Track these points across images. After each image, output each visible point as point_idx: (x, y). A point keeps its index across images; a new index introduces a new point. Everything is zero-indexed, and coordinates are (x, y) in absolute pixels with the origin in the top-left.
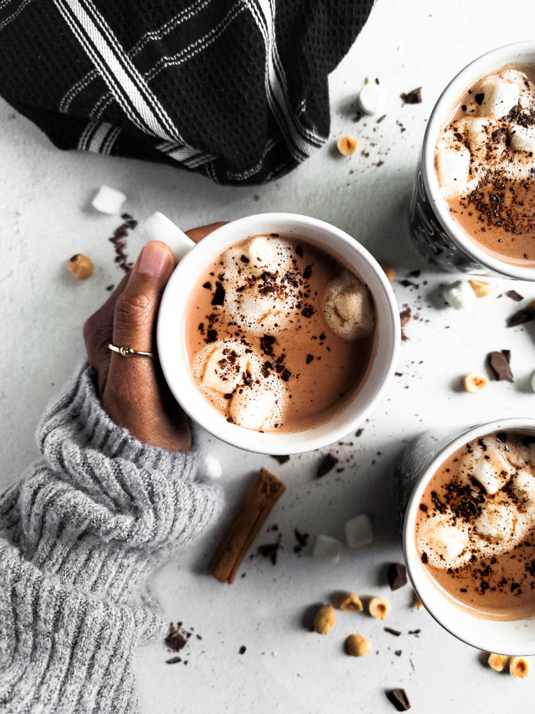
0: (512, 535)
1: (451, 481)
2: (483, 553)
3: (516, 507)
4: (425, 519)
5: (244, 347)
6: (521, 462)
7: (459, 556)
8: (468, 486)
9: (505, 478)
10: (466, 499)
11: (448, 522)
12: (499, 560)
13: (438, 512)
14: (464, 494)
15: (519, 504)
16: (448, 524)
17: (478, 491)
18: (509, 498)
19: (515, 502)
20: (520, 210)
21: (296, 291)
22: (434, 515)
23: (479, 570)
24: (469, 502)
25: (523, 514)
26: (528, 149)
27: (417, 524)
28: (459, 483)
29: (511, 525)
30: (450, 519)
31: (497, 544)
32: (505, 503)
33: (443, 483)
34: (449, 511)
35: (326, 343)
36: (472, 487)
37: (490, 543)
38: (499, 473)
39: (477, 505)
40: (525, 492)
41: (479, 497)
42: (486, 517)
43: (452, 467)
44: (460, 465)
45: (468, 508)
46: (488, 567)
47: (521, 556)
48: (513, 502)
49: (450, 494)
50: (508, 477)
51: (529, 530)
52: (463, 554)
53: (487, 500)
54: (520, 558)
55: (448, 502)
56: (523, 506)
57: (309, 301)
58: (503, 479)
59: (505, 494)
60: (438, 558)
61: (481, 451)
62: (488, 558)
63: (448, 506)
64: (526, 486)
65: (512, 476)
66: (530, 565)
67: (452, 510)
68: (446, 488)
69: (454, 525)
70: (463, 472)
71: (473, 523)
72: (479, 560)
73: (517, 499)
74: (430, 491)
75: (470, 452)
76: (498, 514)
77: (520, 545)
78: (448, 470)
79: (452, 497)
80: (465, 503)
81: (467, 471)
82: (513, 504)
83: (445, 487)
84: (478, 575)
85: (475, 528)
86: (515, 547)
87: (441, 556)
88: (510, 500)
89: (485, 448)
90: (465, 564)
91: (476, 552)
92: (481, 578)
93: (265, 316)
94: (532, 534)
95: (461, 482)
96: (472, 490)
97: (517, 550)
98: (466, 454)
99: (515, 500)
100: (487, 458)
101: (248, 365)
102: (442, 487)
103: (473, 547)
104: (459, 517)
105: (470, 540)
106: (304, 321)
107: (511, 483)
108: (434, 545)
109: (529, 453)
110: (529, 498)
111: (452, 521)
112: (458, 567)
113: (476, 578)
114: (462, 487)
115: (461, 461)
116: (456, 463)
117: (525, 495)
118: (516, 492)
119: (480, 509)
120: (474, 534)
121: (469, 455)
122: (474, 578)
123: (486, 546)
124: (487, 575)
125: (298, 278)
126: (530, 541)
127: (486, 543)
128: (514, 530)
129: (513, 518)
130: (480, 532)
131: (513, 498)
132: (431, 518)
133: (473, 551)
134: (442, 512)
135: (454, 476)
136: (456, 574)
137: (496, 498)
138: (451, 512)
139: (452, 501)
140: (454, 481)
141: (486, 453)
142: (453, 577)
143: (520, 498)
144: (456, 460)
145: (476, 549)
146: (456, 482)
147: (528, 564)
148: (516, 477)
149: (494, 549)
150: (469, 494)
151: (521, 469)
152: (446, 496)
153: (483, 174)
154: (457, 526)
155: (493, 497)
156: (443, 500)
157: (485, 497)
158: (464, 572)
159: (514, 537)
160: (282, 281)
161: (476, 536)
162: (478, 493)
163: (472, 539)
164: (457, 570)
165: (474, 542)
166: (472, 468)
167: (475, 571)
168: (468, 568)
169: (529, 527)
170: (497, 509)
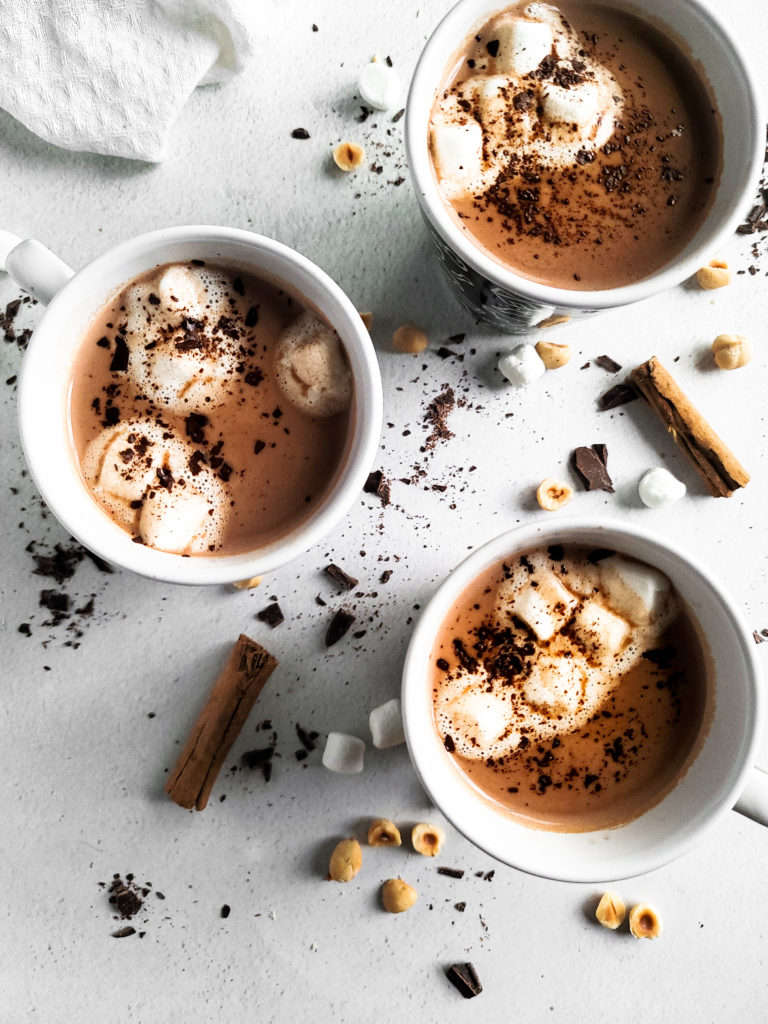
0: (582, 702)
1: (483, 623)
2: (538, 733)
3: (584, 659)
4: (446, 682)
5: (160, 431)
6: (588, 590)
7: (501, 739)
8: (509, 630)
9: (563, 614)
10: (507, 650)
11: (480, 686)
12: (565, 742)
13: (465, 671)
14: (503, 642)
15: (589, 653)
16: (480, 690)
17: (523, 637)
18: (572, 644)
19: (583, 651)
20: (563, 211)
21: (236, 345)
22: (459, 675)
23: (535, 759)
24: (512, 655)
25: (597, 669)
26: (570, 120)
27: (435, 690)
28: (495, 626)
29: (578, 686)
30: (484, 681)
31: (560, 718)
32: (567, 654)
33: (470, 627)
34: (481, 669)
35: (283, 422)
36: (514, 631)
37: (549, 718)
38: (552, 607)
39: (523, 659)
40: (593, 634)
41: (526, 646)
42: (538, 677)
43: (483, 600)
44: (495, 598)
45: (510, 663)
46: (549, 754)
47: (598, 733)
48: (580, 650)
49: (482, 643)
50: (568, 612)
51: (609, 693)
52: (506, 735)
53: (538, 650)
54: (597, 736)
55: (480, 656)
56: (595, 656)
57: (256, 361)
58: (559, 616)
59: (567, 638)
60: (469, 744)
61: (525, 574)
62: (548, 741)
63: (481, 662)
64: (594, 624)
65: (574, 611)
66: (611, 747)
67: (485, 667)
68: (475, 635)
69: (489, 690)
70: (499, 609)
71: (520, 687)
72: (533, 744)
73: (584, 645)
74: (452, 638)
75: (509, 576)
76: (556, 671)
77: (596, 717)
78: (477, 607)
79: (485, 648)
80: (506, 656)
81: (506, 607)
82: (580, 654)
83: (474, 632)
84: (534, 765)
85: (523, 694)
86: (589, 720)
87: (473, 740)
88: (574, 649)
89: (531, 570)
90: (512, 751)
91: (527, 732)
92: (538, 770)
93: (189, 385)
94: (613, 699)
95: (498, 624)
96: (515, 636)
97: (591, 724)
98: (503, 580)
99: (581, 647)
100: (534, 584)
101: (167, 457)
102: (470, 632)
103: (521, 725)
104: (496, 678)
105: (516, 713)
106: (249, 391)
107: (573, 620)
108: (460, 723)
109: (599, 575)
110: (600, 642)
111: (487, 685)
112: (502, 756)
113: (531, 770)
114: (499, 631)
115: (496, 591)
116: (488, 594)
117: (594, 639)
118: (581, 635)
119: (529, 665)
120: (523, 704)
121: (507, 582)
122: (528, 771)
123: (543, 723)
124: (548, 765)
125: (238, 326)
126: (610, 710)
127: (542, 718)
128: (583, 695)
129: (581, 676)
130: (531, 701)
131: (578, 645)
132: (455, 680)
133: (523, 731)
134: (470, 672)
135: (487, 616)
136: (500, 767)
137: (552, 645)
138: (484, 671)
139: (486, 654)
140: (486, 624)
141: (533, 577)
142: (496, 771)
143: (589, 643)
144: (488, 591)
145: (527, 727)
146: (490, 625)
147: (608, 745)
148: (580, 612)
149: (555, 727)
150: (511, 642)
151: (587, 599)
152: (476, 647)
153: (506, 161)
154: (494, 692)
155: (547, 644)
156: (473, 653)
157: (535, 646)
158: (512, 762)
159: (585, 706)
160: (215, 331)
161: (525, 707)
162: (525, 640)
163: (519, 712)
164: (501, 761)
165: (522, 716)
166: (513, 601)
167: (528, 761)
168: (518, 757)
169: (608, 687)
170: (554, 664)
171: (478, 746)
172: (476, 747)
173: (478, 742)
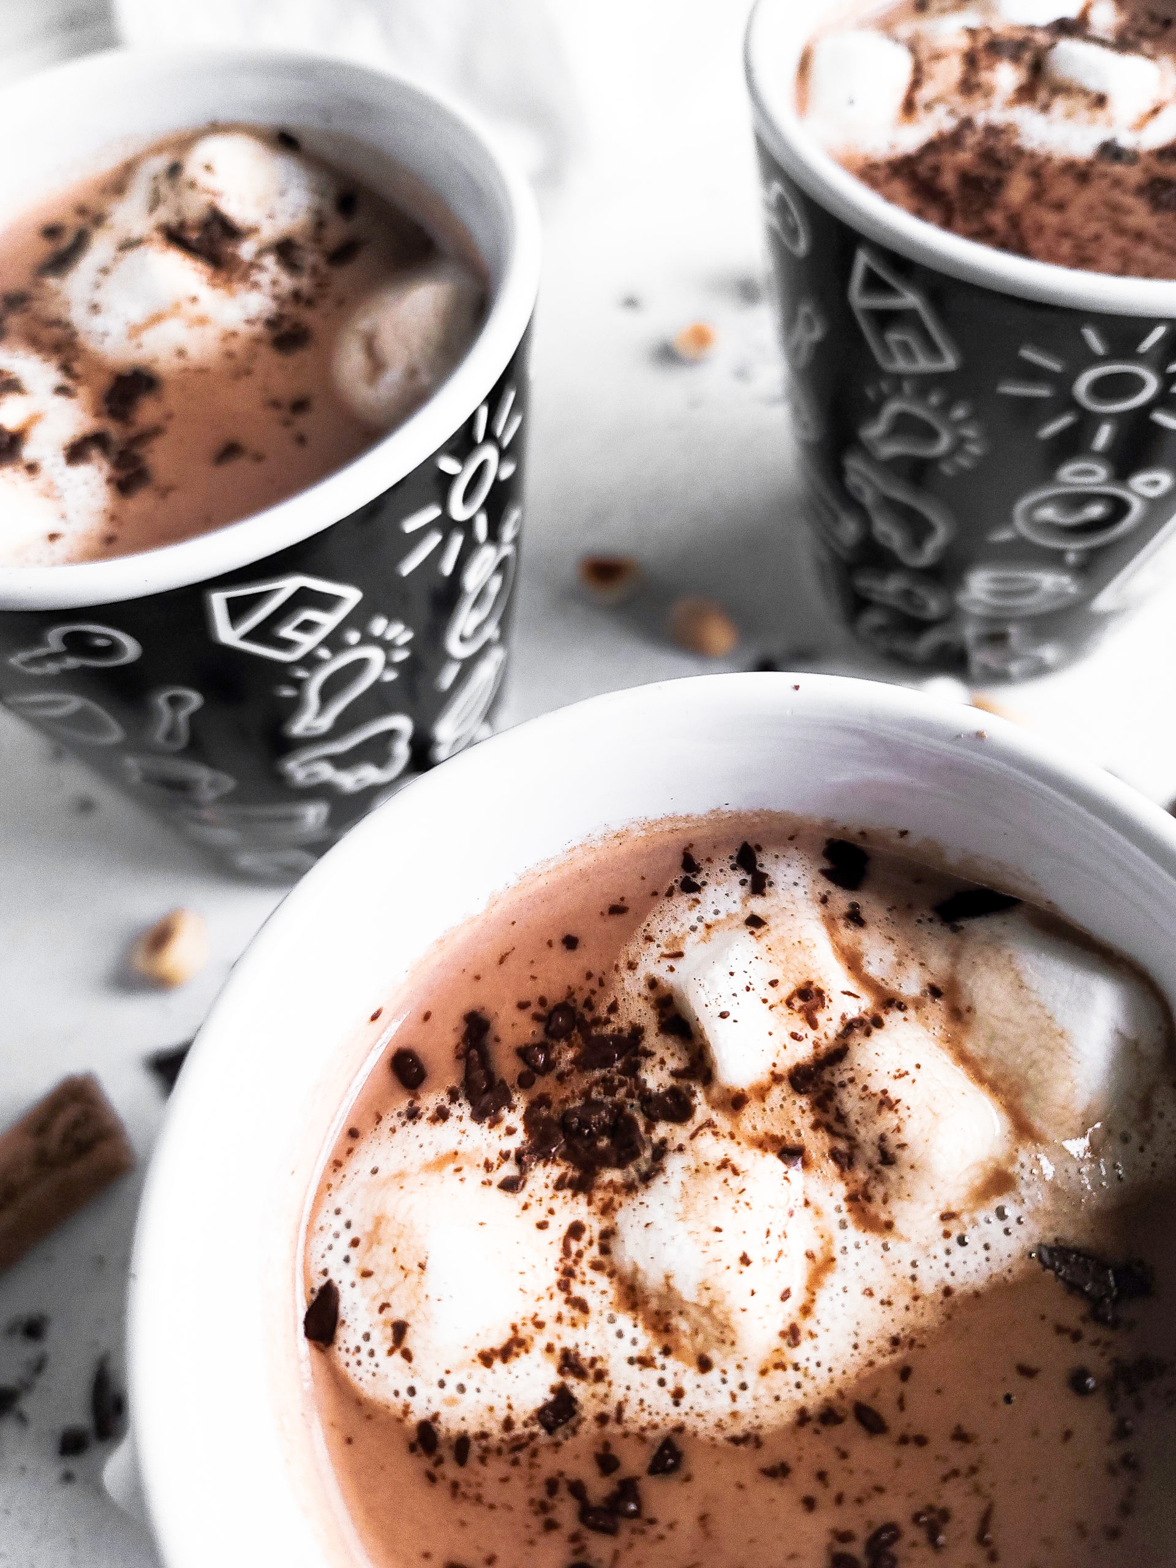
0: (792, 1335)
1: (570, 993)
2: (618, 1394)
3: (841, 1190)
4: (396, 1122)
5: (54, 377)
6: (911, 985)
7: (486, 1359)
8: (637, 1032)
9: (814, 1025)
10: (610, 1090)
11: (488, 1166)
12: (697, 1463)
13: (462, 1110)
14: (607, 1062)
15: (861, 1174)
16: (481, 1175)
17: (673, 1064)
18: (815, 1127)
19: (844, 1161)
21: (287, 283)
22: (442, 1115)
23: (577, 1489)
24: (619, 1107)
25: (874, 1241)
26: (1094, 84)
27: (353, 1134)
28: (602, 1011)
29: (796, 1276)
30: (505, 1156)
31: (704, 1365)
32: (790, 1153)
33: (530, 991)
34: (513, 1118)
35: (304, 423)
36: (652, 1040)
37: (666, 1351)
38: (786, 989)
39: (650, 1128)
40: (886, 1103)
41: (673, 1092)
42: (675, 1189)
43: (592, 931)
44: (632, 929)
45: (604, 1130)
46: (628, 1489)
47: (822, 1476)
48: (835, 1155)
49: (544, 1047)
50: (830, 1022)
51: (895, 1341)
52: (506, 1353)
53: (702, 1110)
54: (811, 1487)
55: (525, 1082)
56: (878, 1192)
57: (310, 317)
58: (799, 1025)
59: (803, 1102)
60: (382, 1339)
61: (739, 892)
62: (641, 1437)
63: (521, 1101)
64: (901, 1075)
65: (850, 1027)
67: (527, 1119)
68: (536, 1018)
69: (510, 1186)
70: (632, 966)
71: (607, 1209)
72: (588, 1428)
73: (850, 1139)
74: (465, 1004)
75: (690, 887)
76: (734, 1182)
77: (829, 1416)
78: (571, 942)
79: (550, 1065)
80: (599, 1105)
81: (651, 964)
82: (830, 1167)
83: (535, 1008)
84: (566, 1511)
85: (608, 1235)
86: (803, 1417)
87: (400, 1330)
88: (816, 1143)
89: (759, 885)
90: (508, 1424)
91: (581, 1374)
92: (574, 1538)
93: (156, 319)
94: (905, 1373)
95: (613, 1008)
96: (649, 1054)
97: (805, 1436)
98: (670, 894)
99: (842, 1146)
100: (755, 922)
101: (35, 419)
102: (523, 1006)
103: (569, 1338)
104: (546, 1158)
105: (564, 1286)
106: (268, 357)
107: (837, 1054)
108: (380, 1258)
109: (956, 955)
110: (903, 1138)
111: (509, 1170)
112: (473, 1429)
113: (551, 1526)
114: (608, 1030)
115: (640, 917)
116: (614, 922)
117: (888, 1120)
118: (850, 1102)
119: (661, 1151)
120: (596, 1266)
121: (682, 901)
122: (536, 1523)
123: (645, 1362)
124: (611, 1531)
125: (310, 258)
126: (887, 1409)
127: (646, 1342)
128: (806, 1311)
129: (815, 1245)
130: (628, 1269)
131: (830, 1130)
132: (423, 1124)
133: (570, 1363)
134: (478, 1116)
135: (589, 976)
136: (450, 1470)
137: (751, 1110)
138: (520, 1126)
139: (544, 1085)
140: (580, 998)
141: (758, 906)
142: (432, 1478)
143: (866, 1134)
144: (617, 910)
145: (586, 1354)
146: (589, 1004)
147: (844, 1537)
148: (868, 1034)
149: (678, 1395)
150: (632, 1070)
151: (902, 1007)
152: (523, 1053)
154: (522, 1197)
155: (736, 1102)
156: (507, 1066)
157: (699, 1099)
158: (496, 1468)
159: (800, 1354)
161: (602, 1281)
162: (674, 1074)
163: (577, 1290)
164: (462, 1445)
165: (581, 1305)
166: (680, 955)
167: (552, 1486)
168: (523, 1456)
169: (894, 1321)
170: (736, 1160)
171: (407, 1355)
172: (397, 1356)
173: (411, 1341)
